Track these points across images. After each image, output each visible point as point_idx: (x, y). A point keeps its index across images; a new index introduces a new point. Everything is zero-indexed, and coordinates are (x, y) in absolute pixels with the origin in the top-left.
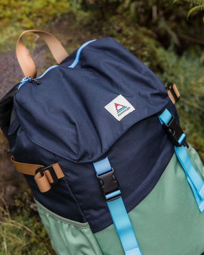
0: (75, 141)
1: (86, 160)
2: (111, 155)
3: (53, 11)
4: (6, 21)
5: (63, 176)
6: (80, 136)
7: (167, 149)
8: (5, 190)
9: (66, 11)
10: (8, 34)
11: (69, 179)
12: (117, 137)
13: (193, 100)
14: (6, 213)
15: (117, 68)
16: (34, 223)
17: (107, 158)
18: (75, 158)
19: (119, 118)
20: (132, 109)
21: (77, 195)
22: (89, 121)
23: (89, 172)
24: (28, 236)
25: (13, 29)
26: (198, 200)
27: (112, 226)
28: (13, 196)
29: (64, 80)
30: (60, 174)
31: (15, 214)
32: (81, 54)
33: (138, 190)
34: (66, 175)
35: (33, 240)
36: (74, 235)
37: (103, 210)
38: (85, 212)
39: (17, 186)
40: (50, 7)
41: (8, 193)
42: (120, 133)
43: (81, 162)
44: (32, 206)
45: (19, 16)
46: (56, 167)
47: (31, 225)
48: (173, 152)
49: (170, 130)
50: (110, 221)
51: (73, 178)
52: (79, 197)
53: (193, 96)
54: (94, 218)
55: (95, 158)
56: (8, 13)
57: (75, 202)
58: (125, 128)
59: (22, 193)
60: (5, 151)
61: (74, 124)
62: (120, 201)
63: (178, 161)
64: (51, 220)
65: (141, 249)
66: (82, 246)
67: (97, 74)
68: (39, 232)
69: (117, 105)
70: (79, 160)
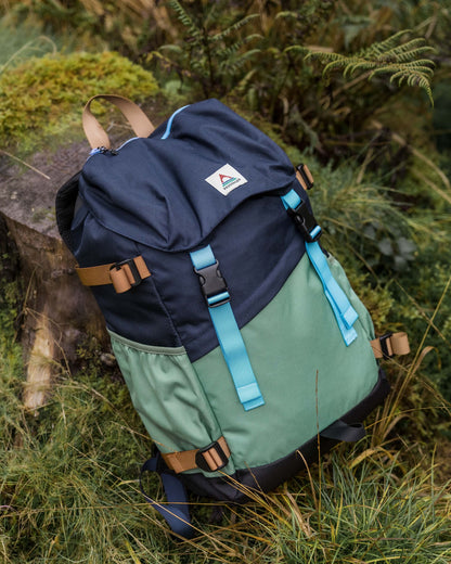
0: (165, 223)
1: (180, 247)
2: (215, 243)
3: (135, 92)
4: (65, 105)
5: (148, 274)
6: (171, 214)
7: (295, 245)
8: (64, 334)
9: (154, 94)
10: (68, 123)
11: (156, 278)
12: (222, 216)
13: (341, 218)
14: (64, 372)
15: (223, 134)
16: (106, 384)
17: (209, 247)
19: (225, 192)
20: (243, 181)
21: (168, 304)
22: (184, 200)
23: (185, 268)
24: (98, 402)
25: (76, 115)
26: (342, 326)
27: (217, 350)
28: (75, 345)
29: (149, 154)
30: (145, 273)
31: (78, 373)
32: (173, 122)
33: (253, 296)
34: (152, 273)
35: (104, 408)
36: (164, 370)
37: (204, 325)
38: (180, 329)
39: (82, 328)
40: (130, 86)
41: (67, 340)
42: (227, 211)
43: (172, 250)
44: (103, 358)
45: (84, 98)
46: (139, 261)
47: (102, 386)
48: (303, 251)
49: (298, 218)
50: (215, 342)
51: (162, 275)
52: (171, 305)
53: (341, 212)
54: (193, 338)
55: (192, 244)
56: (69, 94)
57: (166, 315)
58: (234, 204)
59: (89, 339)
60: (64, 272)
61: (163, 199)
62: (228, 308)
63: (311, 265)
64: (131, 355)
65: (259, 385)
66: (176, 385)
67: (196, 145)
68: (114, 396)
69: (222, 176)
70: (170, 248)
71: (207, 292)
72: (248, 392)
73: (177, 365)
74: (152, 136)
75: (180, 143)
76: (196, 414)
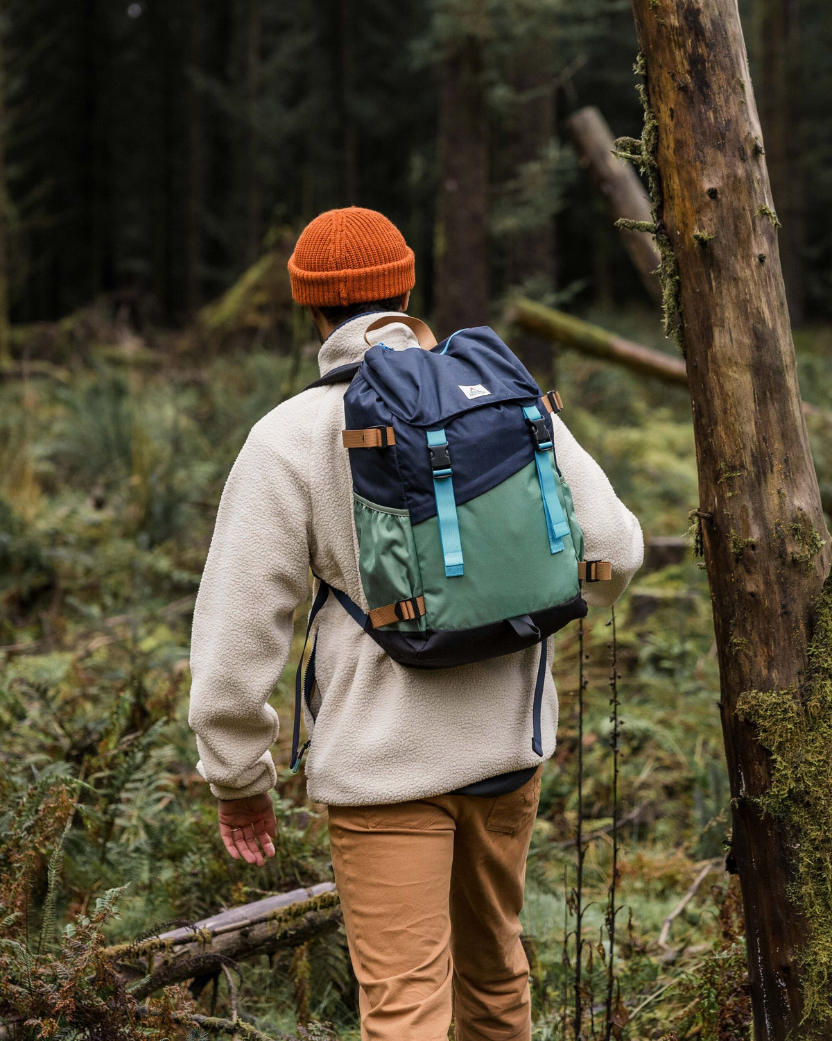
1: (420, 423)
2: (448, 428)
5: (394, 443)
6: (420, 397)
11: (399, 448)
17: (443, 430)
18: (407, 417)
19: (470, 397)
21: (403, 471)
26: (551, 535)
27: (434, 520)
29: (426, 363)
30: (391, 441)
32: (451, 341)
33: (474, 482)
34: (397, 443)
36: (388, 528)
37: (429, 496)
38: (409, 494)
42: (465, 408)
43: (414, 424)
46: (390, 431)
49: (533, 428)
50: (434, 512)
51: (403, 447)
52: (405, 473)
54: (417, 504)
55: (429, 425)
57: (399, 480)
61: (417, 387)
62: (449, 485)
66: (394, 542)
70: (412, 421)
71: (435, 465)
72: (453, 558)
73: (400, 526)
74: (434, 350)
75: (455, 360)
76: (405, 570)
